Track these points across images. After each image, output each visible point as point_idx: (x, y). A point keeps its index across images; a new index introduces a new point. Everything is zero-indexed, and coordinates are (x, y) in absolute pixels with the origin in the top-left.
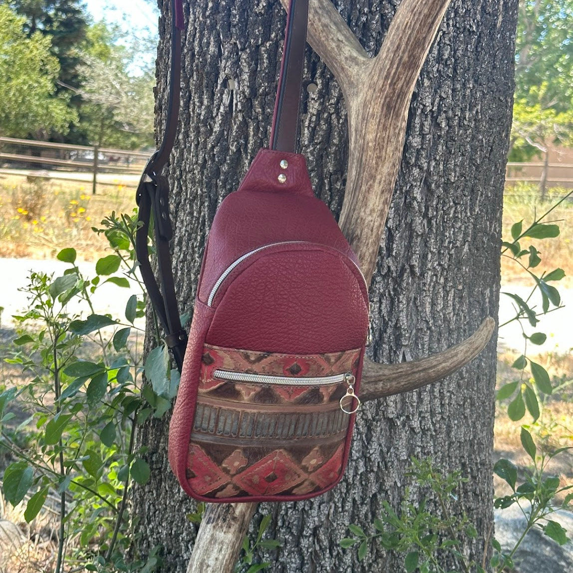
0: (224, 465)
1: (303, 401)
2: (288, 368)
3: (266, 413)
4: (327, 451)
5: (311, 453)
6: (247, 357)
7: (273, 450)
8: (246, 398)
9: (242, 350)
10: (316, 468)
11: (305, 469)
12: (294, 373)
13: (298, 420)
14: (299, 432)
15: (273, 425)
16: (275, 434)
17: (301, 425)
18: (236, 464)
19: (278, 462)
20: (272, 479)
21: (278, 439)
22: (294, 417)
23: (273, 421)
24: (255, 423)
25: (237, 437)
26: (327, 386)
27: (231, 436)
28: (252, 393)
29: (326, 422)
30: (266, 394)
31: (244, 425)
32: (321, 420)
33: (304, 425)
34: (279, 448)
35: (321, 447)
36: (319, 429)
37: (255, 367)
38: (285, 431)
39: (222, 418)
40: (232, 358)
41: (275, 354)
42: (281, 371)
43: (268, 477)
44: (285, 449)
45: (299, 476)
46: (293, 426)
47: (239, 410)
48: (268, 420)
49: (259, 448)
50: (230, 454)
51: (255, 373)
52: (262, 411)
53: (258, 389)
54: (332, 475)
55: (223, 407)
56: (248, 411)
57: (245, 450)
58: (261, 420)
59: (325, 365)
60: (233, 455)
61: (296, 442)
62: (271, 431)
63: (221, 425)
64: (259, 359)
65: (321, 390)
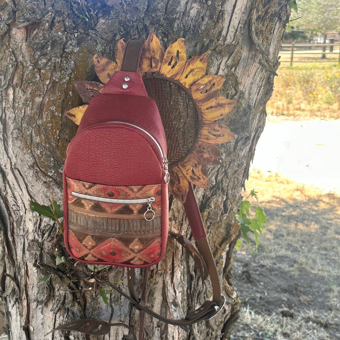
0: (83, 243)
1: (120, 212)
2: (106, 193)
3: (100, 217)
4: (144, 242)
5: (134, 242)
6: (84, 186)
7: (109, 238)
8: (87, 208)
9: (81, 182)
10: (140, 251)
11: (133, 251)
12: (111, 196)
13: (120, 223)
14: (122, 230)
15: (105, 224)
16: (107, 229)
17: (123, 226)
18: (90, 243)
19: (114, 245)
20: (114, 254)
21: (110, 232)
22: (117, 221)
23: (104, 222)
24: (95, 222)
25: (87, 229)
26: (134, 205)
27: (84, 228)
28: (90, 206)
29: (139, 225)
30: (97, 207)
31: (89, 223)
32: (135, 224)
33: (124, 226)
34: (113, 237)
35: (139, 239)
36: (135, 229)
37: (89, 191)
38: (114, 228)
39: (79, 218)
40: (78, 186)
41: (97, 185)
42: (103, 194)
43: (111, 253)
44: (116, 238)
45: (130, 255)
46: (118, 226)
47: (85, 214)
48: (101, 221)
49: (100, 236)
50: (85, 238)
51: (90, 195)
52: (97, 216)
53: (93, 204)
54: (152, 256)
55: (78, 212)
56: (90, 215)
57: (92, 236)
58: (98, 221)
59: (130, 192)
60: (87, 238)
61: (122, 235)
62: (105, 227)
63: (79, 221)
64: (90, 187)
65: (130, 207)
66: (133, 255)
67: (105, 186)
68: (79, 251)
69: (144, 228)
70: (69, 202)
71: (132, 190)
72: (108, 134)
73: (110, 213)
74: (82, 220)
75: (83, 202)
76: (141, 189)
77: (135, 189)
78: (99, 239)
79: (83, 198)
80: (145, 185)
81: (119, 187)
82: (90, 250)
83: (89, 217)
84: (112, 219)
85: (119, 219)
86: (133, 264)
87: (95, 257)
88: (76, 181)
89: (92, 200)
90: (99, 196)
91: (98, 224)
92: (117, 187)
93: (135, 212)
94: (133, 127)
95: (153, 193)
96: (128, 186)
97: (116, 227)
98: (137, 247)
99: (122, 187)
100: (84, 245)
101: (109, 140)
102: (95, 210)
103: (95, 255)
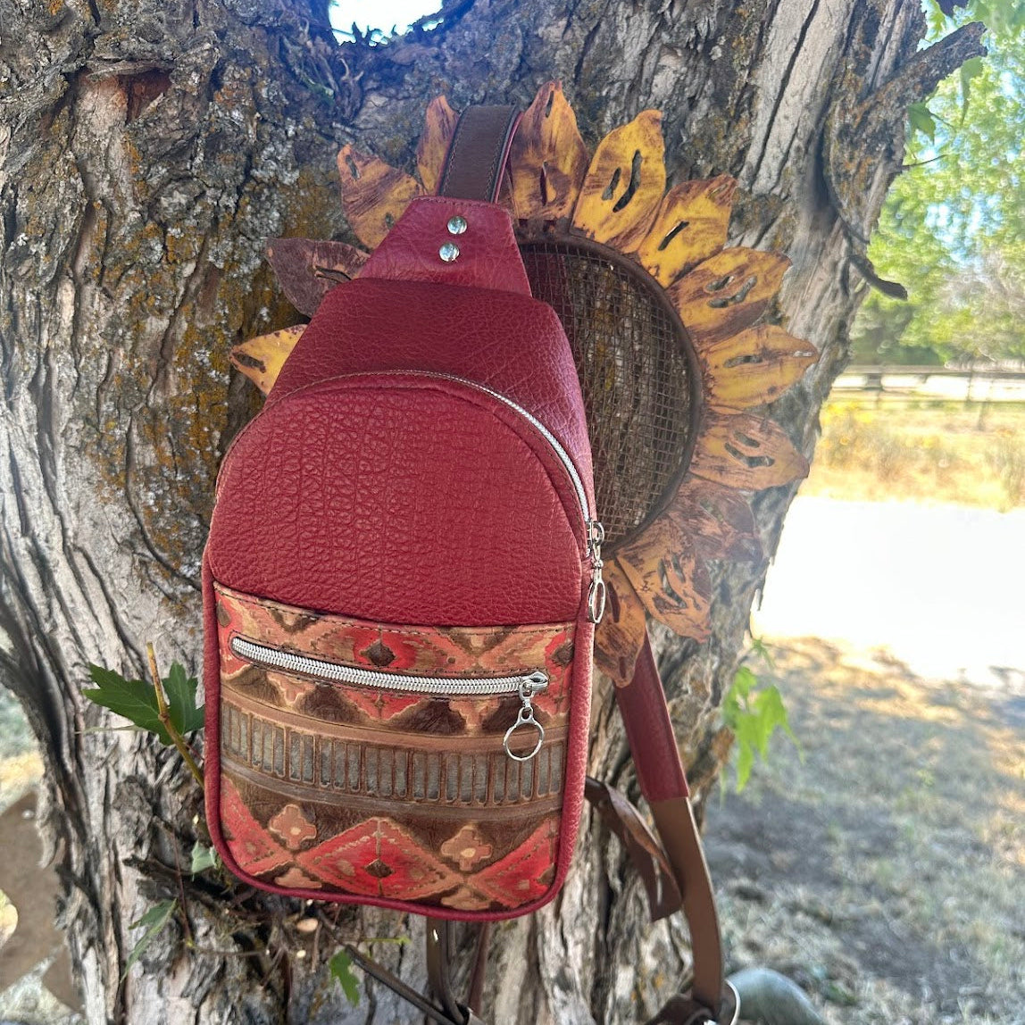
66: (452, 879)
67: (358, 624)
68: (258, 853)
69: (498, 786)
70: (225, 676)
71: (464, 643)
72: (377, 418)
73: (373, 727)
74: (269, 745)
75: (273, 678)
76: (498, 640)
77: (476, 638)
78: (329, 819)
79: (273, 666)
80: (515, 625)
81: (415, 631)
82: (295, 852)
83: (296, 736)
84: (380, 747)
85: (409, 750)
86: (449, 909)
87: (314, 878)
88: (249, 598)
89: (306, 674)
90: (336, 661)
91: (327, 763)
92: (404, 631)
93: (470, 726)
94: (479, 393)
95: (542, 656)
96: (449, 627)
97: (393, 779)
98: (469, 853)
99: (424, 631)
100: (276, 837)
101: (382, 439)
102: (319, 713)
103: (314, 871)
